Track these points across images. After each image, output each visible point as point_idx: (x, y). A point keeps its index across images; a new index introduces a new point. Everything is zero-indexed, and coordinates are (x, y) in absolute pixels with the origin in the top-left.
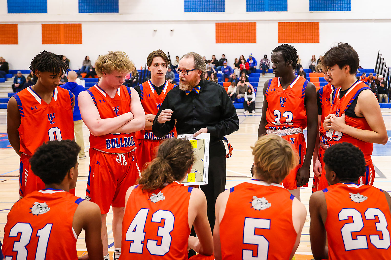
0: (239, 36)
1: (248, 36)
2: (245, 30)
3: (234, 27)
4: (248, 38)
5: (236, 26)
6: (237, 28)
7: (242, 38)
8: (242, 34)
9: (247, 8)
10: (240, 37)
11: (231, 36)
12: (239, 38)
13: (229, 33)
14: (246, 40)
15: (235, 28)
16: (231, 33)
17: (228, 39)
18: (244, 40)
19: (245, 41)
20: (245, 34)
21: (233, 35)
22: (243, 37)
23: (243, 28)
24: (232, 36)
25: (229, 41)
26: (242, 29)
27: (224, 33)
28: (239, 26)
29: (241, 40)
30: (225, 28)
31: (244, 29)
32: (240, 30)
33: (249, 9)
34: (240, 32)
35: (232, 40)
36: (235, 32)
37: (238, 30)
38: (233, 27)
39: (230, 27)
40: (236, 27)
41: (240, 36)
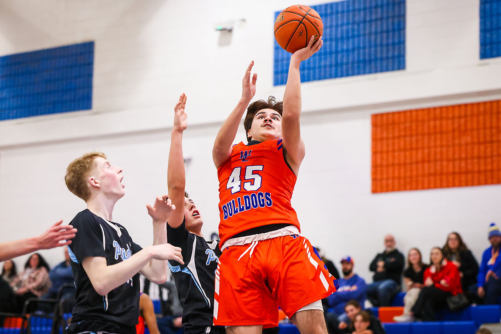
0: (454, 160)
1: (486, 157)
2: (475, 133)
3: (435, 127)
4: (486, 164)
5: (441, 118)
6: (444, 129)
7: (463, 164)
8: (463, 148)
9: (484, 44)
10: (457, 163)
11: (423, 162)
12: (454, 167)
13: (417, 149)
14: (479, 172)
15: (438, 130)
16: (423, 148)
17: (414, 173)
18: (472, 172)
19: (476, 175)
20: (476, 147)
21: (432, 158)
22: (466, 164)
23: (469, 126)
24: (429, 161)
25: (417, 182)
26: (463, 128)
27: (400, 150)
28: (453, 118)
29: (460, 173)
30: (402, 133)
31: (472, 130)
32: (457, 134)
33: (491, 49)
34: (457, 142)
35: (429, 175)
36: (438, 143)
37: (450, 135)
38: (432, 123)
39: (420, 128)
40: (441, 125)
41: (457, 156)
